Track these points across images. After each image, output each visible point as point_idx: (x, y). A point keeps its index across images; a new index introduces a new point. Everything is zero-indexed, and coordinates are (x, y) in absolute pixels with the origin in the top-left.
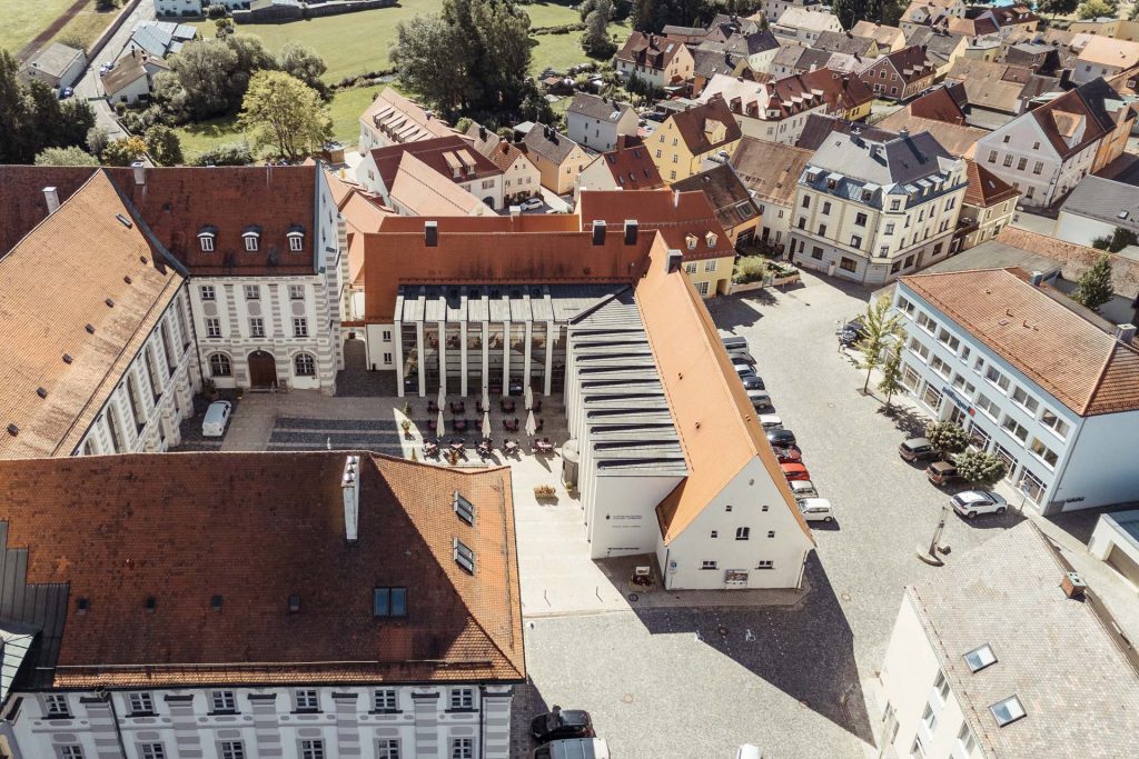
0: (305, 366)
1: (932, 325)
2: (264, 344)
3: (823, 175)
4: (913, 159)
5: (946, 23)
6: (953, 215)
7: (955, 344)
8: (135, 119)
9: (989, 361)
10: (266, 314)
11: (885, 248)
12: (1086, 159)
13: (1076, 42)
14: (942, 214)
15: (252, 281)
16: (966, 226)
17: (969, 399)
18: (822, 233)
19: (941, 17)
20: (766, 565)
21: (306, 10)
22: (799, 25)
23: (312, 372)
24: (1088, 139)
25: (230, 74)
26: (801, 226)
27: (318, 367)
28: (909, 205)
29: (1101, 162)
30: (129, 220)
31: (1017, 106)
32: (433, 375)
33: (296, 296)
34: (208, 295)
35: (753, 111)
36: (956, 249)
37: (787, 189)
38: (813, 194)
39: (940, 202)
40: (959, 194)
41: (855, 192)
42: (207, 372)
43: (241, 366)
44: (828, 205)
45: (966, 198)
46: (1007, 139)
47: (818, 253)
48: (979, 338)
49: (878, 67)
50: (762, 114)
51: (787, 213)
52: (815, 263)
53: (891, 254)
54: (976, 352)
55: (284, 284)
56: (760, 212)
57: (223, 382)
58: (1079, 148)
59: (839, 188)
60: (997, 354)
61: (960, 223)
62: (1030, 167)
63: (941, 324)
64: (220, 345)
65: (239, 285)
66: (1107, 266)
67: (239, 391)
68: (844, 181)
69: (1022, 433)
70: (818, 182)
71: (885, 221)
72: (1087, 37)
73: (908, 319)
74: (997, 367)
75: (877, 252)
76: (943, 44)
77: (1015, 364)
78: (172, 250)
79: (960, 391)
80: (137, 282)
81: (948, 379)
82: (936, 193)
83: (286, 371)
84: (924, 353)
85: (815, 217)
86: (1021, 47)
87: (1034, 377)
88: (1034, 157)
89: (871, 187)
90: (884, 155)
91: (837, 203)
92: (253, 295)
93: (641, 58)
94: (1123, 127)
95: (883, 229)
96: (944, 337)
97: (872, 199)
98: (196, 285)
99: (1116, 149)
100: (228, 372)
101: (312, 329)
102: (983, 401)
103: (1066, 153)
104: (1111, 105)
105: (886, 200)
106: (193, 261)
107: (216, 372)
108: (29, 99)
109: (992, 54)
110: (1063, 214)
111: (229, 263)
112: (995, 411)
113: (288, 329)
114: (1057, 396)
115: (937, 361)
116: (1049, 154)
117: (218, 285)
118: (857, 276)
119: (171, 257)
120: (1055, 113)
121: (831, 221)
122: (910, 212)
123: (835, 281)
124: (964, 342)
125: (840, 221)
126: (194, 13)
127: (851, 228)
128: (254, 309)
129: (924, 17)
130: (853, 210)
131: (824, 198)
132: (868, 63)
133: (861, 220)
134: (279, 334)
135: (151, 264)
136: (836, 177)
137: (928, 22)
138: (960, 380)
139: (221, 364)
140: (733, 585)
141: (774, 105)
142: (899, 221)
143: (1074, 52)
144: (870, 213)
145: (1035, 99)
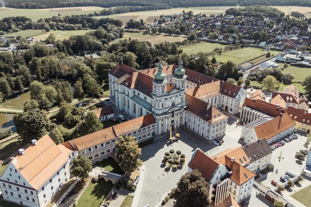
0: (231, 110)
2: (228, 105)
8: (250, 78)
10: (229, 102)
15: (229, 97)
23: (232, 111)
27: (233, 111)
30: (219, 86)
32: (247, 118)
33: (232, 101)
34: (224, 97)
42: (221, 106)
43: (224, 107)
55: (231, 99)
57: (222, 108)
64: (223, 103)
65: (227, 97)
67: (223, 110)
78: (222, 91)
80: (215, 92)
83: (229, 110)
92: (228, 99)
98: (223, 95)
100: (223, 107)
101: (233, 106)
106: (223, 93)
107: (222, 107)
108: (233, 71)
111: (227, 94)
113: (230, 105)
117: (225, 96)
119: (221, 91)
128: (228, 101)
134: (229, 105)
135: (219, 91)
139: (223, 106)
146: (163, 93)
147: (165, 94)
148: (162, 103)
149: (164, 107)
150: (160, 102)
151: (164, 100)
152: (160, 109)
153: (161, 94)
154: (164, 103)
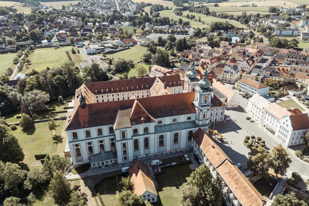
1: (243, 84)
3: (226, 71)
4: (235, 68)
5: (227, 47)
6: (240, 74)
7: (246, 86)
9: (249, 86)
11: (234, 79)
12: (252, 66)
13: (247, 49)
14: (239, 74)
16: (241, 76)
17: (248, 91)
18: (226, 78)
19: (226, 46)
20: (235, 104)
21: (115, 51)
22: (205, 48)
24: (253, 63)
25: (122, 64)
26: (223, 77)
28: (236, 73)
29: (254, 66)
31: (242, 60)
35: (208, 63)
36: (240, 79)
37: (220, 73)
38: (224, 73)
39: (239, 73)
40: (240, 72)
41: (230, 72)
44: (226, 74)
45: (241, 72)
46: (243, 65)
47: (226, 80)
48: (248, 85)
49: (221, 55)
50: (210, 64)
51: (221, 76)
52: (225, 82)
53: (235, 79)
54: (248, 86)
56: (217, 76)
58: (251, 65)
59: (228, 72)
60: (250, 86)
61: (241, 75)
62: (246, 68)
63: (244, 84)
66: (258, 77)
68: (228, 71)
69: (253, 92)
70: (225, 72)
71: (234, 75)
72: (248, 48)
73: (240, 85)
74: (250, 87)
75: (233, 79)
76: (228, 51)
77: (252, 86)
79: (247, 90)
81: (245, 90)
82: (238, 72)
84: (242, 87)
85: (225, 76)
86: (240, 51)
87: (254, 87)
88: (246, 67)
89: (232, 72)
90: (232, 68)
91: (227, 74)
93: (184, 56)
94: (256, 62)
95: (234, 76)
96: (244, 85)
97: (232, 73)
99: (255, 65)
102: (249, 91)
103: (250, 66)
104: (254, 59)
105: (234, 73)
106: (169, 85)
109: (236, 52)
110: (252, 73)
111: (173, 86)
112: (250, 91)
113: (178, 92)
114: (256, 88)
115: (244, 88)
116: (248, 66)
118: (231, 82)
120: (248, 61)
121: (227, 76)
122: (236, 74)
123: (228, 83)
124: (246, 85)
125: (228, 76)
126: (94, 53)
127: (230, 77)
129: (224, 46)
130: (230, 74)
131: (226, 73)
132: (219, 55)
133: (231, 76)
136: (227, 71)
137: (224, 47)
138: (246, 89)
140: (233, 107)
141: (211, 62)
142: (235, 75)
143: (247, 51)
144: (232, 75)
145: (245, 59)
146: (205, 103)
147: (207, 104)
148: (203, 114)
149: (205, 118)
150: (201, 113)
151: (206, 110)
152: (201, 119)
153: (202, 104)
154: (206, 113)
